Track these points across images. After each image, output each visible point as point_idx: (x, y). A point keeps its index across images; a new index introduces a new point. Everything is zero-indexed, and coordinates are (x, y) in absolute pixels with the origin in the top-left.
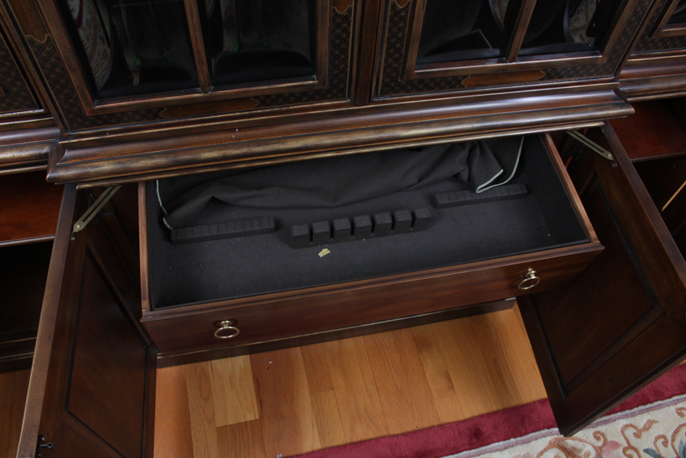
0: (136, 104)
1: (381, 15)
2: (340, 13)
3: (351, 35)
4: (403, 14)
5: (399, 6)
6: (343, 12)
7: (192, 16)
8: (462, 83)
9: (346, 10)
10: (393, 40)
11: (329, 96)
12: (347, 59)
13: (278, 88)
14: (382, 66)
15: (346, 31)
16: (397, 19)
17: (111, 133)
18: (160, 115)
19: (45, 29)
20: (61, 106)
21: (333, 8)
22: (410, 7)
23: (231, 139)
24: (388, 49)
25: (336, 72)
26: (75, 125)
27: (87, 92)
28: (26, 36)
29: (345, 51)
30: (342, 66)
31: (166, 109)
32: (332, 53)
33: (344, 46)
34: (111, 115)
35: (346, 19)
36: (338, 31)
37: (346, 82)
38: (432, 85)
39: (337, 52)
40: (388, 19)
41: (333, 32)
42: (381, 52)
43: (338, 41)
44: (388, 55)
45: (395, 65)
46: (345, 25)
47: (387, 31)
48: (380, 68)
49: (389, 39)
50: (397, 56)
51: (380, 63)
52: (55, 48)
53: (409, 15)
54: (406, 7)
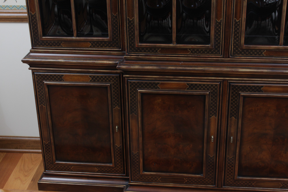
0: (152, 45)
1: (231, 23)
2: (218, 21)
3: (222, 29)
4: (238, 23)
5: (237, 20)
6: (219, 21)
7: (174, 16)
8: (263, 53)
9: (220, 20)
10: (236, 33)
11: (214, 53)
12: (220, 38)
13: (197, 46)
14: (233, 42)
15: (220, 28)
16: (236, 25)
17: (141, 56)
18: (158, 51)
19: (133, 16)
20: (129, 43)
21: (216, 19)
22: (241, 21)
23: (180, 64)
24: (234, 36)
25: (217, 43)
26: (131, 51)
27: (138, 38)
28: (127, 17)
29: (220, 35)
30: (219, 41)
31: (160, 49)
32: (215, 35)
33: (219, 33)
34: (143, 48)
35: (220, 23)
36: (217, 28)
37: (220, 48)
38: (251, 53)
39: (217, 35)
40: (234, 25)
41: (216, 28)
42: (232, 37)
43: (217, 31)
44: (235, 39)
45: (237, 43)
46: (220, 26)
47: (233, 29)
48: (232, 43)
49: (234, 32)
50: (237, 39)
51: (232, 42)
52: (134, 22)
53: (240, 24)
54: (239, 21)
